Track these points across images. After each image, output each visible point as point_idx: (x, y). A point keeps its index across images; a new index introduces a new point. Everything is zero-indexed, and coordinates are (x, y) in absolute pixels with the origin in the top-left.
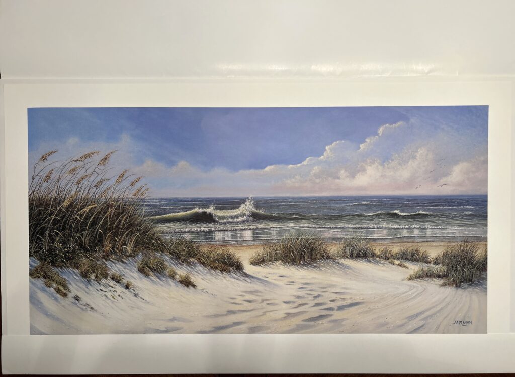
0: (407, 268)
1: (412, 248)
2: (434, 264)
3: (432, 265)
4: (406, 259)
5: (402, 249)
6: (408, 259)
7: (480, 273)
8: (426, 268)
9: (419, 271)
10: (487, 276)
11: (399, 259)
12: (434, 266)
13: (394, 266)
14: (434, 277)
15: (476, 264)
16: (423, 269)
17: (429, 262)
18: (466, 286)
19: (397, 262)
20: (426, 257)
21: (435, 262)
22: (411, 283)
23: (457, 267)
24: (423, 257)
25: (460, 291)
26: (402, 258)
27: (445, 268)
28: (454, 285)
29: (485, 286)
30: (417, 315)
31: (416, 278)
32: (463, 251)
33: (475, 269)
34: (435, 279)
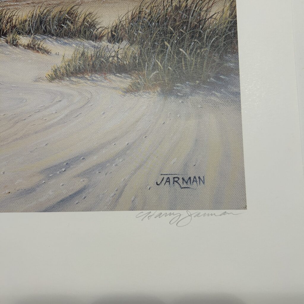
0: (47, 52)
1: (59, 9)
2: (110, 41)
3: (104, 43)
4: (45, 33)
5: (37, 11)
6: (50, 33)
7: (221, 58)
8: (90, 52)
9: (74, 59)
10: (237, 63)
11: (29, 33)
12: (110, 45)
13: (16, 50)
14: (110, 72)
15: (209, 38)
16: (83, 54)
17: (98, 38)
18: (188, 90)
19: (24, 40)
20: (92, 25)
21: (113, 36)
22: (55, 86)
23: (164, 46)
24: (86, 27)
25: (172, 103)
26: (37, 31)
27: (135, 49)
28: (159, 89)
29: (235, 90)
30: (68, 164)
31: (68, 76)
32: (177, 8)
33: (208, 49)
34: (112, 77)
